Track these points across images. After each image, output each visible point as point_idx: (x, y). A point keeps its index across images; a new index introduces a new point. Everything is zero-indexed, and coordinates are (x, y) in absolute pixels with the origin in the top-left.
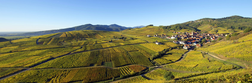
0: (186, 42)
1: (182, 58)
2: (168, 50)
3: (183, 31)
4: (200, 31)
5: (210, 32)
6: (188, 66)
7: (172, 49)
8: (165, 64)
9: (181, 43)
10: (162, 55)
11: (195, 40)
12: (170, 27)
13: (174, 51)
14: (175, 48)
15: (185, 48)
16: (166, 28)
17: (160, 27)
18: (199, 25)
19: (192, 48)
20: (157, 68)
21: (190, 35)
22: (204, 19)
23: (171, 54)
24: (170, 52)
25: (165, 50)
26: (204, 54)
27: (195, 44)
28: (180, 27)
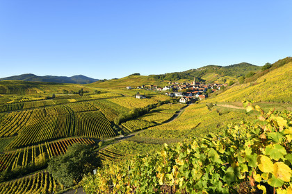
0: (185, 94)
1: (175, 116)
2: (154, 106)
3: (182, 81)
4: (204, 81)
5: (217, 82)
6: (181, 129)
7: (162, 103)
8: (140, 130)
9: (177, 95)
10: (140, 114)
11: (198, 90)
12: (164, 76)
13: (164, 107)
14: (167, 102)
15: (183, 101)
16: (158, 77)
17: (150, 76)
18: (203, 74)
19: (194, 101)
20: (122, 138)
21: (191, 85)
22: (208, 66)
23: (158, 111)
24: (157, 108)
25: (149, 106)
26: (210, 106)
27: (197, 96)
28: (178, 76)
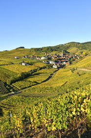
0: (56, 62)
1: (50, 77)
2: (35, 71)
3: (54, 53)
4: (69, 53)
5: (77, 54)
7: (41, 69)
8: (26, 88)
9: (51, 62)
10: (25, 76)
11: (65, 59)
12: (42, 49)
13: (42, 71)
14: (44, 68)
15: (55, 67)
16: (37, 50)
17: (32, 49)
18: (68, 48)
19: (63, 67)
20: (13, 94)
21: (60, 55)
22: (71, 43)
23: (38, 74)
24: (38, 72)
25: (31, 70)
26: (73, 70)
27: (64, 63)
28: (51, 49)
